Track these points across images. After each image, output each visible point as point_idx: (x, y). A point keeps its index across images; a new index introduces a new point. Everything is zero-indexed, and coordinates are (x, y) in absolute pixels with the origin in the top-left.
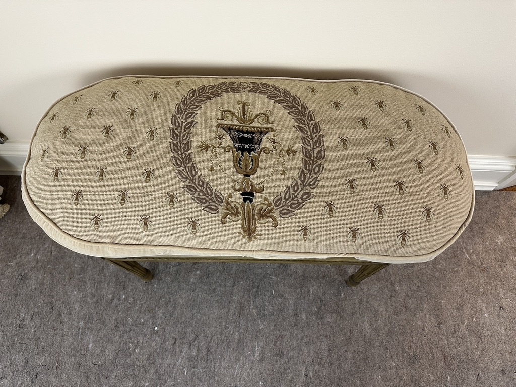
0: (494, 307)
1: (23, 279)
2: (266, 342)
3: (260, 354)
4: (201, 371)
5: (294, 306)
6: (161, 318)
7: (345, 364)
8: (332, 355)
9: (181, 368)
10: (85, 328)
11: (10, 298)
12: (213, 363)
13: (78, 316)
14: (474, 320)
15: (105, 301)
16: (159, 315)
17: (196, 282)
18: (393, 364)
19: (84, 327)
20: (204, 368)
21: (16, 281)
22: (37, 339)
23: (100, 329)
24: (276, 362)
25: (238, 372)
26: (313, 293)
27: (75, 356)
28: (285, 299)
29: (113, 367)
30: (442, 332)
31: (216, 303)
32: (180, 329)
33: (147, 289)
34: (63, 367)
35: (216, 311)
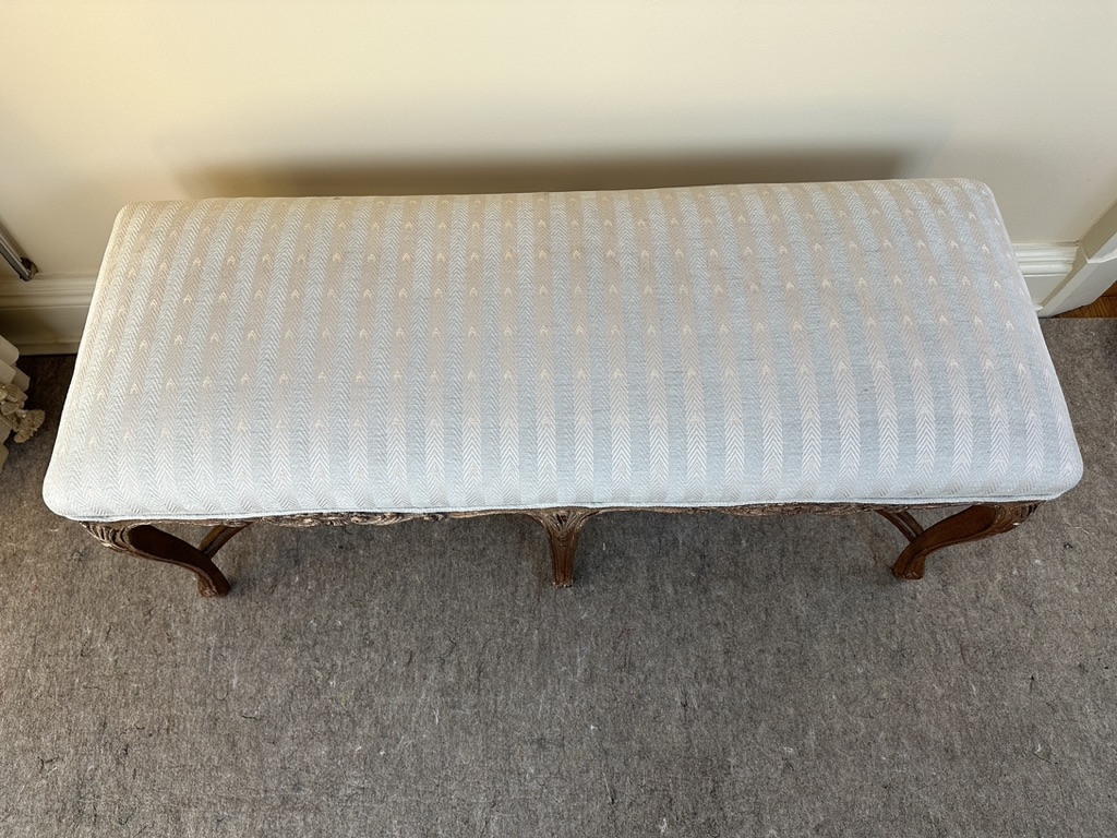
0: (1052, 545)
1: (83, 559)
2: (597, 645)
3: (586, 670)
4: (468, 713)
5: (648, 570)
6: (379, 614)
7: (761, 677)
8: (734, 660)
9: (426, 710)
10: (221, 648)
11: (58, 599)
12: (492, 695)
13: (204, 624)
14: (1015, 572)
15: (258, 590)
16: (373, 608)
17: (444, 538)
18: (860, 671)
19: (219, 644)
20: (475, 706)
21: (68, 565)
22: (122, 677)
23: (253, 646)
24: (621, 682)
25: (544, 709)
26: (684, 544)
27: (205, 704)
28: (628, 558)
29: (284, 718)
30: (953, 600)
31: (488, 576)
32: (419, 634)
33: (345, 559)
34: (181, 727)
35: (490, 592)
